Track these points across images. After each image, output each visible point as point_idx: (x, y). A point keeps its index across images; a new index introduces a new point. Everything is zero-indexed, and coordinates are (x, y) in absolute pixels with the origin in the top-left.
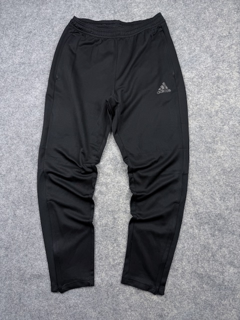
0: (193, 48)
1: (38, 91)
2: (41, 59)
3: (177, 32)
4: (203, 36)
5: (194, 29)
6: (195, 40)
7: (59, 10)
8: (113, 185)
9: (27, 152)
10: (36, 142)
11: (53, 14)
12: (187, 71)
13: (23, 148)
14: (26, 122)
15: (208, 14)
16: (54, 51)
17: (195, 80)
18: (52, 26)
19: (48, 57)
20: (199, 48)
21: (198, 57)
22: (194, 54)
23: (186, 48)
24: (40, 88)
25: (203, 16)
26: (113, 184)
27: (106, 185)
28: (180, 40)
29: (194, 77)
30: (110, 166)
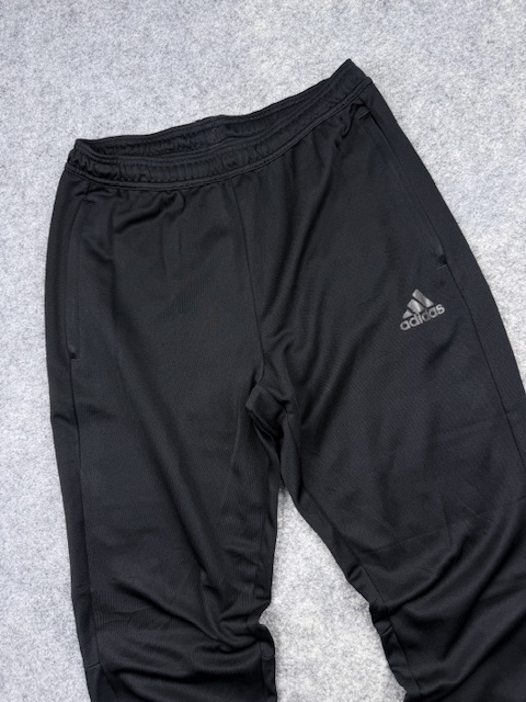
0: (482, 149)
1: (24, 405)
2: (9, 299)
3: (417, 106)
4: (503, 100)
5: (468, 84)
6: (480, 118)
7: (27, 129)
8: (334, 667)
9: (38, 611)
10: (56, 574)
11: (11, 145)
12: (480, 229)
13: (23, 600)
14: (12, 514)
15: (501, 22)
16: (43, 265)
17: (513, 254)
18: (18, 185)
19: (29, 289)
20: (500, 145)
21: (505, 172)
22: (490, 167)
23: (457, 154)
24: (28, 397)
25: (487, 31)
26: (333, 660)
27: (310, 668)
28: (433, 130)
29: (509, 246)
30: (308, 604)
